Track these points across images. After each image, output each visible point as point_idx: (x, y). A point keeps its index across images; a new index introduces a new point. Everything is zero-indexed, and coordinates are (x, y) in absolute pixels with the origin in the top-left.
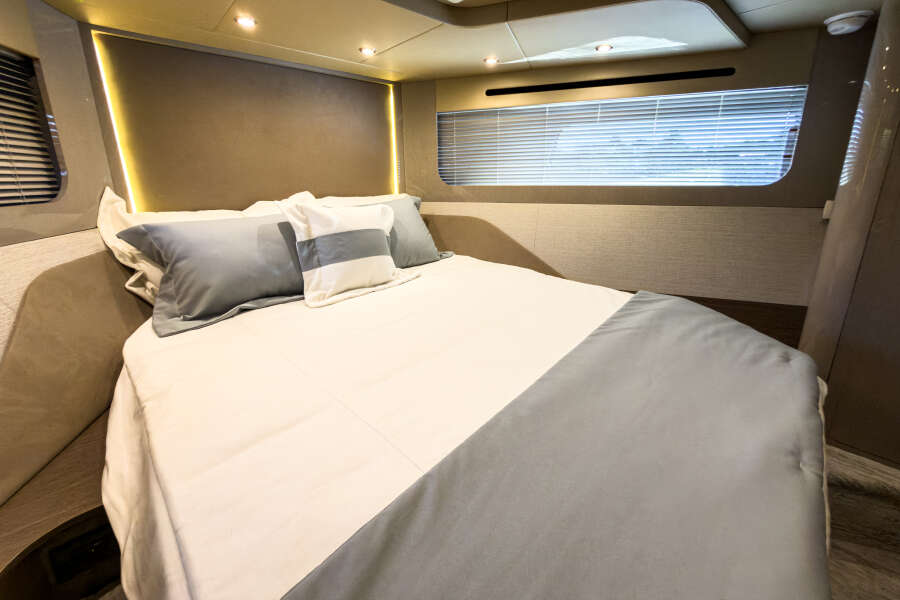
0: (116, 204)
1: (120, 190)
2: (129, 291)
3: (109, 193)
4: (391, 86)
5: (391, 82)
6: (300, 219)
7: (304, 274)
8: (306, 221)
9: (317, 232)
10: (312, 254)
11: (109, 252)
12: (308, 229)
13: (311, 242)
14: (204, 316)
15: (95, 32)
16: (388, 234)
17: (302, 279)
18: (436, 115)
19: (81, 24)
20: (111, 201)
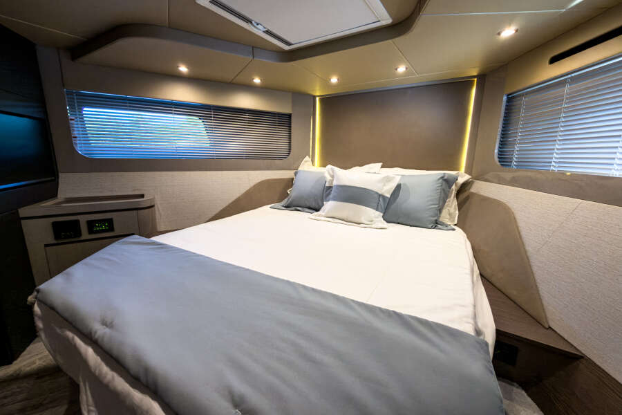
3: (307, 158)
4: (476, 79)
5: (474, 77)
7: (325, 202)
9: (335, 183)
10: (329, 194)
12: (331, 181)
13: (331, 187)
14: (287, 207)
15: (318, 99)
16: (388, 195)
17: (323, 205)
18: (505, 98)
19: (314, 97)
20: (306, 162)
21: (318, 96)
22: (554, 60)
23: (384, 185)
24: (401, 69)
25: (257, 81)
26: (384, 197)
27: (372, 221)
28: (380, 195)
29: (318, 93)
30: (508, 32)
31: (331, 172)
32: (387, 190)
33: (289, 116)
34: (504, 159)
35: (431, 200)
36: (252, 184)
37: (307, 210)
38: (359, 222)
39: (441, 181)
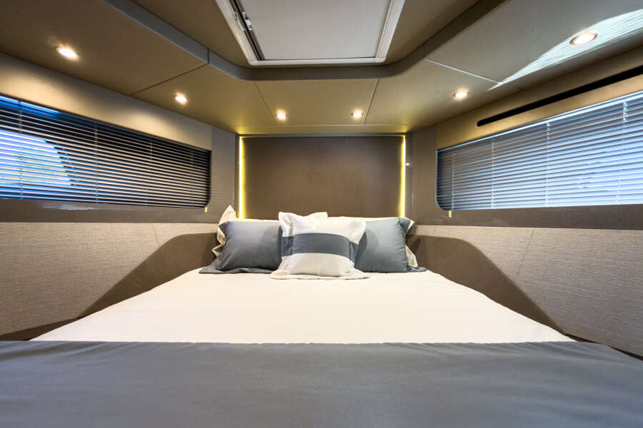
0: (231, 214)
1: (236, 208)
2: (213, 253)
3: (230, 208)
4: (404, 136)
5: (404, 134)
6: (287, 223)
7: (283, 258)
8: (291, 225)
9: (295, 232)
10: (290, 245)
11: (216, 234)
12: (291, 231)
13: (291, 238)
14: (225, 270)
15: (241, 138)
16: (357, 242)
17: (281, 261)
18: (437, 152)
19: (238, 136)
20: (229, 212)
21: (242, 135)
22: (481, 123)
23: (353, 232)
24: (358, 114)
25: (181, 99)
26: (354, 244)
27: (348, 272)
28: (350, 243)
29: (241, 131)
30: (461, 95)
31: (288, 220)
32: (355, 237)
33: (208, 155)
34: (444, 204)
35: (398, 244)
36: (162, 243)
37: (258, 270)
38: (337, 275)
39: (399, 225)
